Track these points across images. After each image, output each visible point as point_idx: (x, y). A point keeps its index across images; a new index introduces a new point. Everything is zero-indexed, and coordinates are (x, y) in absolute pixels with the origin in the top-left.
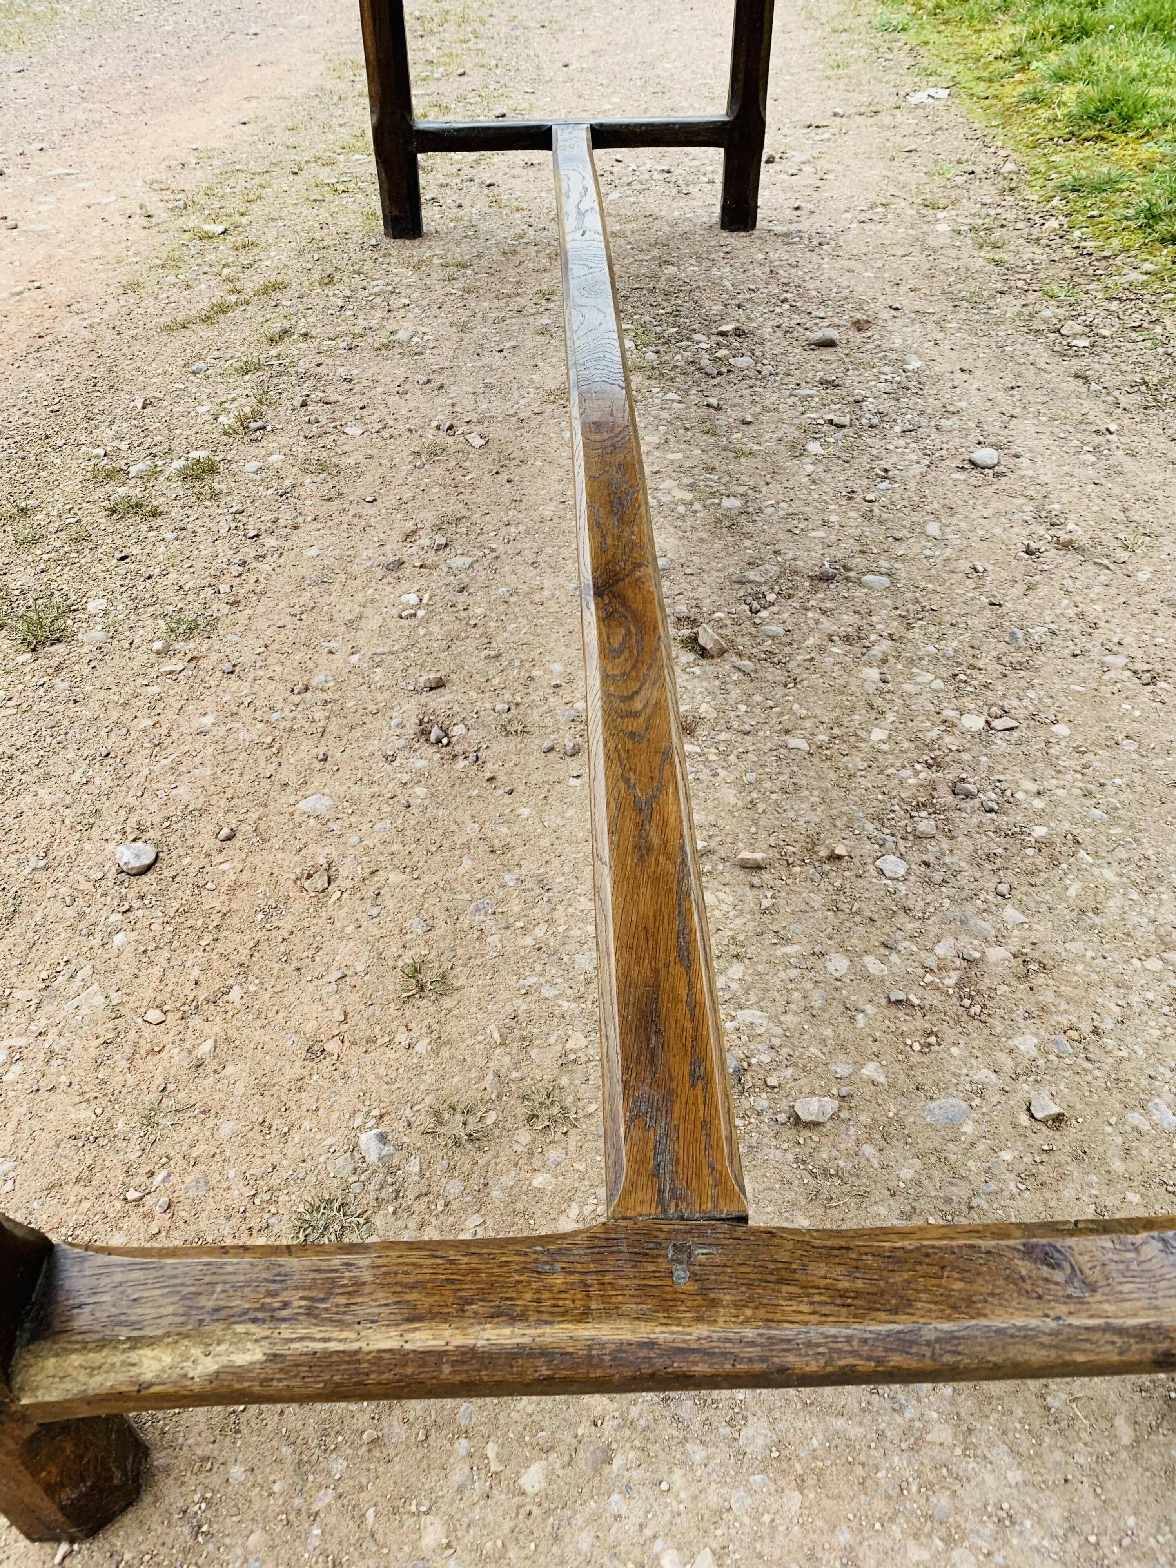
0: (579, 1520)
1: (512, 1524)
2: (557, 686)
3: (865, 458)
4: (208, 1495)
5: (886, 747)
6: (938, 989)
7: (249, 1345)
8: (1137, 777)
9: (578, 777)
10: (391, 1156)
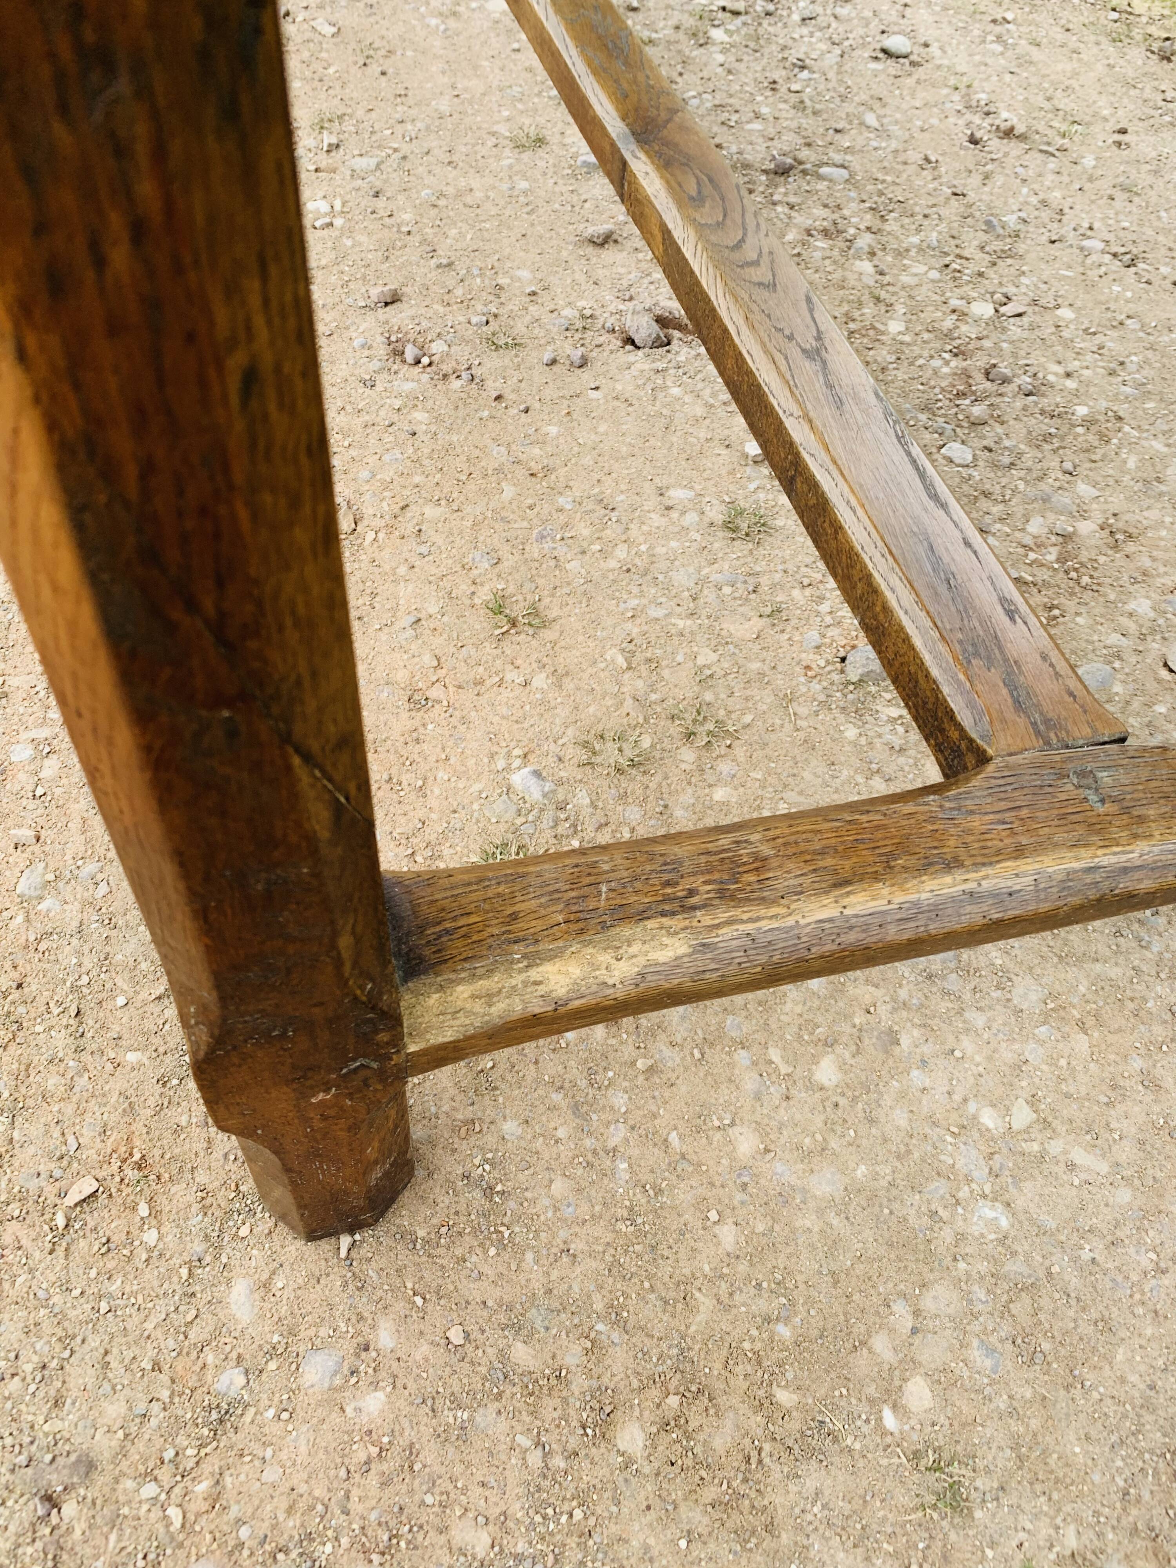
0: (887, 1100)
1: (823, 1117)
2: (534, 294)
3: (774, 47)
4: (490, 1156)
5: (907, 338)
6: (1042, 565)
7: (666, 940)
8: (1149, 354)
9: (597, 388)
10: (554, 792)
